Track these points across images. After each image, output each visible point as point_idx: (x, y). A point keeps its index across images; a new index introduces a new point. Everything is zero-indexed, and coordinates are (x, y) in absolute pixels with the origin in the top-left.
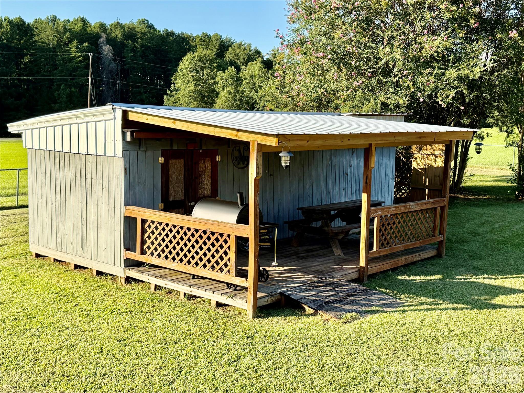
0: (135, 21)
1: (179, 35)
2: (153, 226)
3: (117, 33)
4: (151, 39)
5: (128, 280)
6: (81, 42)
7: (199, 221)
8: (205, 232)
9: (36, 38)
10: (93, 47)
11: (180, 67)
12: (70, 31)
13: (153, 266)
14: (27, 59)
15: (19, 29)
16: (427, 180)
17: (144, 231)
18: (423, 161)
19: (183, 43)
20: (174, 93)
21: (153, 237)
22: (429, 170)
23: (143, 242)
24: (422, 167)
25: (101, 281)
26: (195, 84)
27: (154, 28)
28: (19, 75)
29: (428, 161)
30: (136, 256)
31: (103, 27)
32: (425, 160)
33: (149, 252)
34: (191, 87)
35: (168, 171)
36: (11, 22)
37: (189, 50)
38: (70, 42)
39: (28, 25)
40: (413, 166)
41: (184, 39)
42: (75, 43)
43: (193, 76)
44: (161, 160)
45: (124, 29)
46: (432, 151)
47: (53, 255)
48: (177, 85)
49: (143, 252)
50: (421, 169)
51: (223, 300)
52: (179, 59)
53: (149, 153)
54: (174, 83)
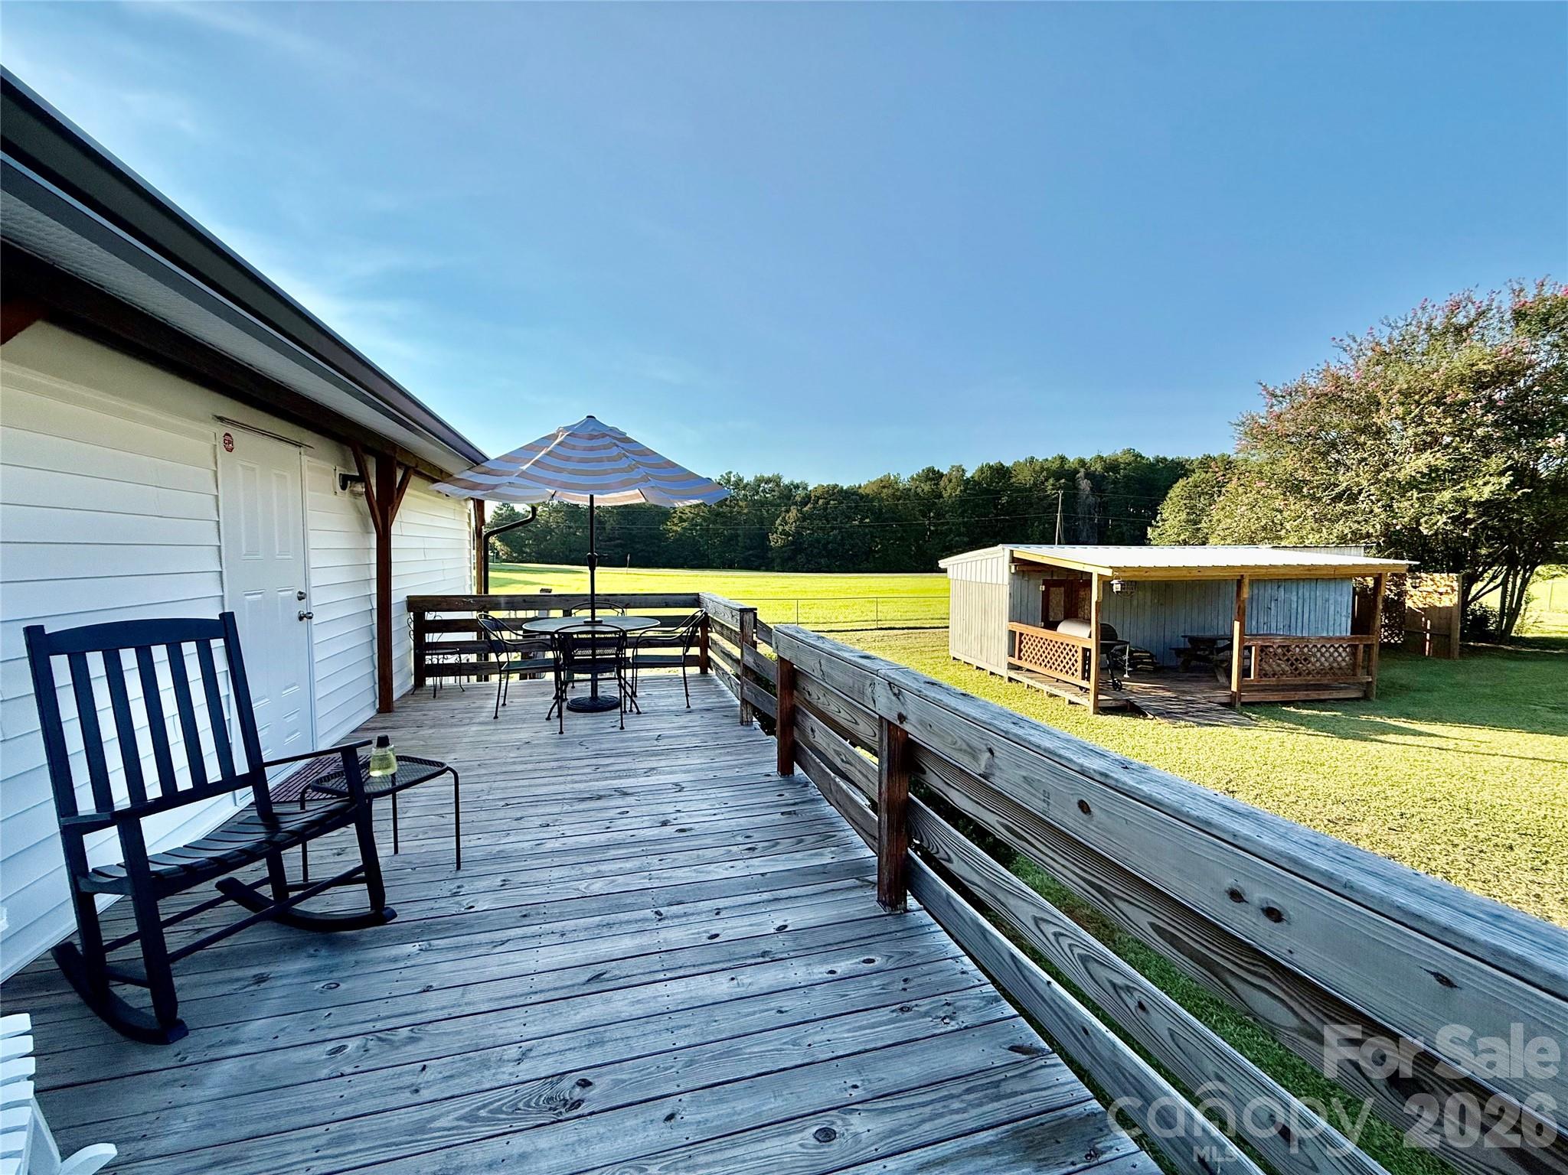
0: (1119, 452)
1: (1172, 460)
2: (1027, 638)
3: (1097, 466)
4: (1135, 469)
5: (1010, 679)
6: (1058, 480)
7: (1061, 635)
8: (1062, 644)
9: (1013, 480)
10: (1071, 483)
11: (1169, 496)
12: (1048, 469)
13: (1028, 670)
14: (1004, 500)
15: (998, 473)
16: (1429, 622)
17: (1021, 642)
18: (1421, 599)
19: (1177, 468)
20: (1160, 524)
21: (1027, 647)
22: (1430, 611)
23: (1020, 650)
24: (1421, 606)
25: (993, 679)
26: (1188, 513)
27: (1141, 456)
28: (997, 515)
29: (1428, 600)
30: (1015, 661)
31: (1082, 463)
32: (1425, 598)
33: (1024, 658)
34: (1183, 516)
35: (1048, 597)
36: (991, 467)
37: (1181, 476)
38: (1046, 480)
39: (1008, 468)
40: (1407, 605)
41: (1178, 464)
42: (1051, 481)
43: (1185, 504)
44: (1043, 588)
45: (1105, 462)
46: (1435, 587)
47: (964, 658)
48: (1164, 516)
49: (1020, 658)
50: (1419, 609)
51: (1075, 699)
52: (1170, 487)
53: (1032, 582)
54: (1161, 513)
